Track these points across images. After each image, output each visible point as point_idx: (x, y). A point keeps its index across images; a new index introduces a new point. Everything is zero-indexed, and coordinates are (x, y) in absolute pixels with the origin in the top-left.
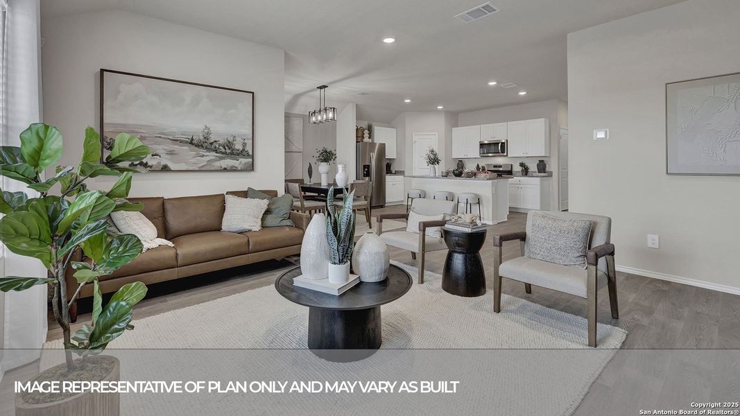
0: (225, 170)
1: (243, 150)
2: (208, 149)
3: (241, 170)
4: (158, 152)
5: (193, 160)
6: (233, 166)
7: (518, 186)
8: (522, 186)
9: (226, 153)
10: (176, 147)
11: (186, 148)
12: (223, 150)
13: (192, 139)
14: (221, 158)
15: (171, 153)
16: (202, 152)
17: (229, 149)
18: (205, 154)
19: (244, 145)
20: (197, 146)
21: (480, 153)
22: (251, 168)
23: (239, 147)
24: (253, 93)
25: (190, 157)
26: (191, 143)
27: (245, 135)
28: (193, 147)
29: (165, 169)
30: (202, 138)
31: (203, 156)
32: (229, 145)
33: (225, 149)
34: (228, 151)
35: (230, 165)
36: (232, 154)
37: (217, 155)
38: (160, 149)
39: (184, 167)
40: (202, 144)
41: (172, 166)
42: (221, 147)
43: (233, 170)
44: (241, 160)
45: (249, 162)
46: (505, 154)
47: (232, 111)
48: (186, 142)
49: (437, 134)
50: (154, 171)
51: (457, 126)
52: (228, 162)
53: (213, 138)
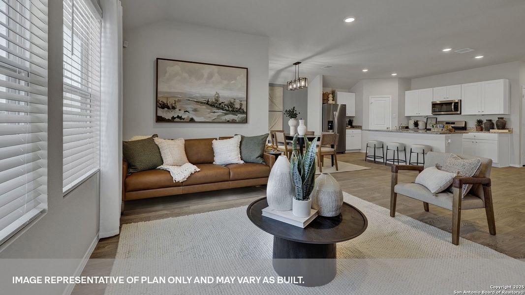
0: (228, 122)
1: (240, 108)
2: (218, 108)
3: (239, 123)
4: (188, 110)
5: (208, 115)
7: (473, 140)
8: (477, 141)
9: (229, 110)
10: (198, 107)
11: (204, 107)
12: (227, 109)
13: (208, 101)
14: (226, 114)
15: (195, 110)
16: (215, 110)
18: (215, 111)
19: (241, 105)
20: (211, 105)
21: (432, 112)
22: (245, 121)
23: (237, 106)
24: (247, 69)
25: (207, 113)
26: (207, 104)
27: (241, 98)
28: (209, 107)
30: (214, 100)
31: (215, 112)
32: (231, 105)
33: (229, 108)
34: (230, 109)
35: (232, 119)
36: (232, 111)
37: (224, 111)
38: (189, 107)
39: (203, 120)
40: (215, 104)
41: (196, 119)
42: (226, 107)
43: (234, 122)
44: (239, 115)
45: (243, 117)
46: (459, 112)
47: (233, 82)
48: (205, 103)
49: (391, 96)
51: (409, 89)
52: (230, 117)
53: (221, 100)
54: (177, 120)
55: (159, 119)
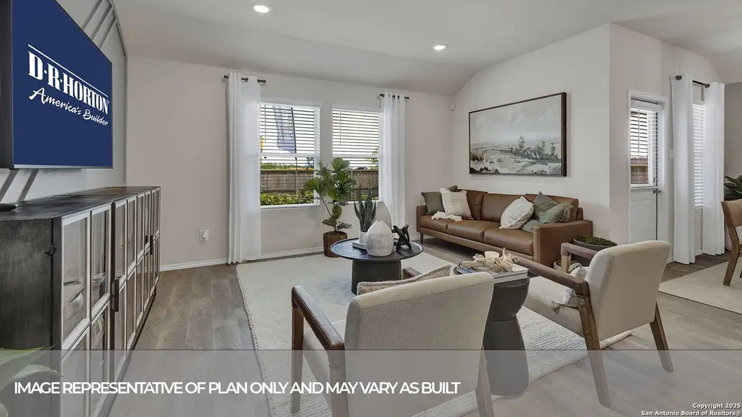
6: (543, 171)
17: (539, 155)
29: (496, 172)
50: (491, 174)
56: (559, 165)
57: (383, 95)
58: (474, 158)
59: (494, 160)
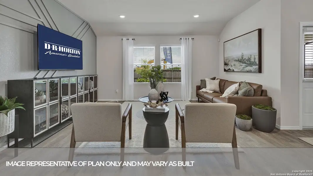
0: (248, 72)
1: (254, 61)
2: (243, 63)
3: (253, 72)
5: (239, 68)
6: (251, 70)
11: (237, 63)
12: (247, 63)
13: (239, 59)
14: (247, 66)
15: (234, 65)
16: (241, 64)
19: (254, 59)
20: (240, 62)
22: (260, 71)
23: (252, 60)
25: (238, 67)
26: (239, 61)
29: (233, 71)
30: (241, 58)
31: (242, 66)
32: (249, 59)
34: (249, 63)
35: (250, 69)
37: (245, 65)
38: (232, 64)
39: (237, 70)
40: (241, 61)
41: (235, 70)
42: (247, 61)
43: (250, 72)
44: (253, 67)
48: (237, 60)
50: (231, 71)
52: (249, 68)
53: (244, 57)
54: (229, 70)
55: (225, 70)
56: (257, 67)
57: (181, 39)
58: (226, 64)
59: (233, 65)
